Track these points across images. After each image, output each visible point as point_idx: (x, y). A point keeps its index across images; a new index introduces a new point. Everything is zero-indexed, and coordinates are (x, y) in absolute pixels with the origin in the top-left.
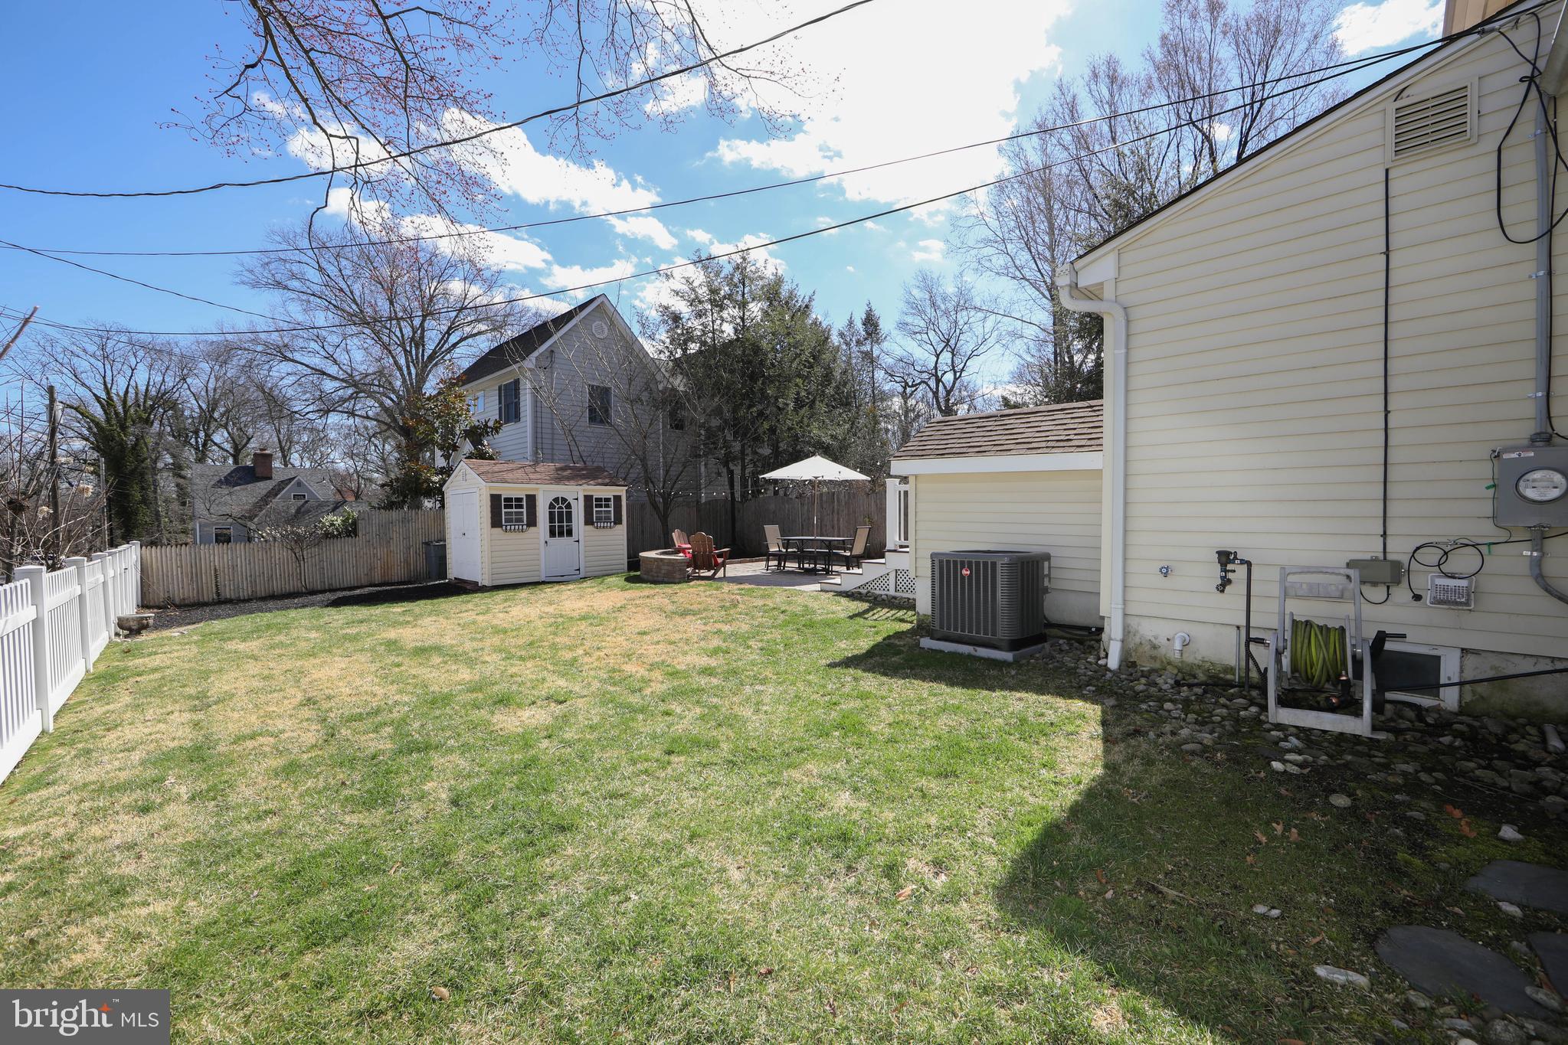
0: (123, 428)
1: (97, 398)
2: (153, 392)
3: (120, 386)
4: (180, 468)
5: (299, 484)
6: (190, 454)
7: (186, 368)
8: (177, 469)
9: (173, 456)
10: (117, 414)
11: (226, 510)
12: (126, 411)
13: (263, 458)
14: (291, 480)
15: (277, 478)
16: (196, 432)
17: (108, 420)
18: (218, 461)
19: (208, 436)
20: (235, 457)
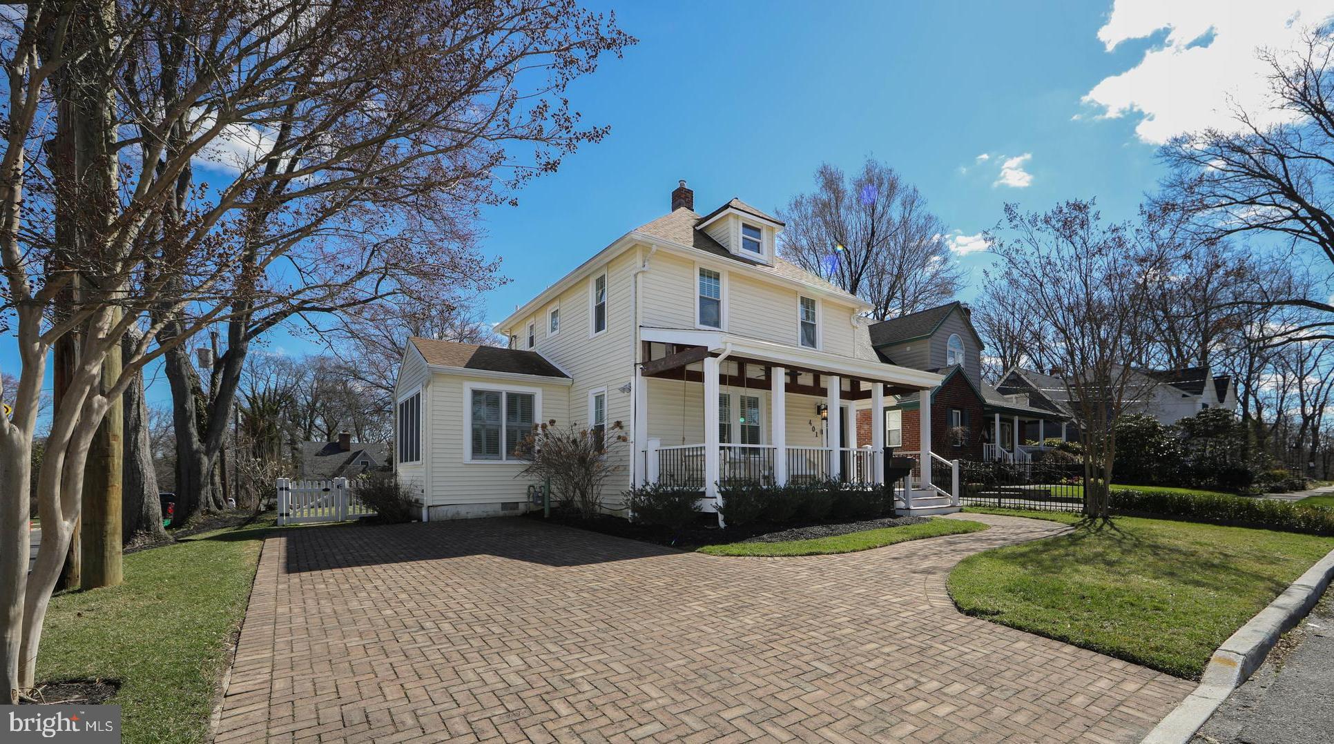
0: (262, 416)
1: (247, 397)
2: (279, 391)
3: (261, 388)
4: (295, 443)
5: (365, 454)
6: (300, 433)
7: (300, 375)
8: (293, 442)
9: (291, 435)
10: (259, 408)
11: (321, 471)
12: (264, 406)
13: (345, 438)
14: (360, 452)
15: (353, 450)
16: (305, 419)
17: (253, 412)
18: (319, 440)
19: (312, 422)
20: (328, 435)
